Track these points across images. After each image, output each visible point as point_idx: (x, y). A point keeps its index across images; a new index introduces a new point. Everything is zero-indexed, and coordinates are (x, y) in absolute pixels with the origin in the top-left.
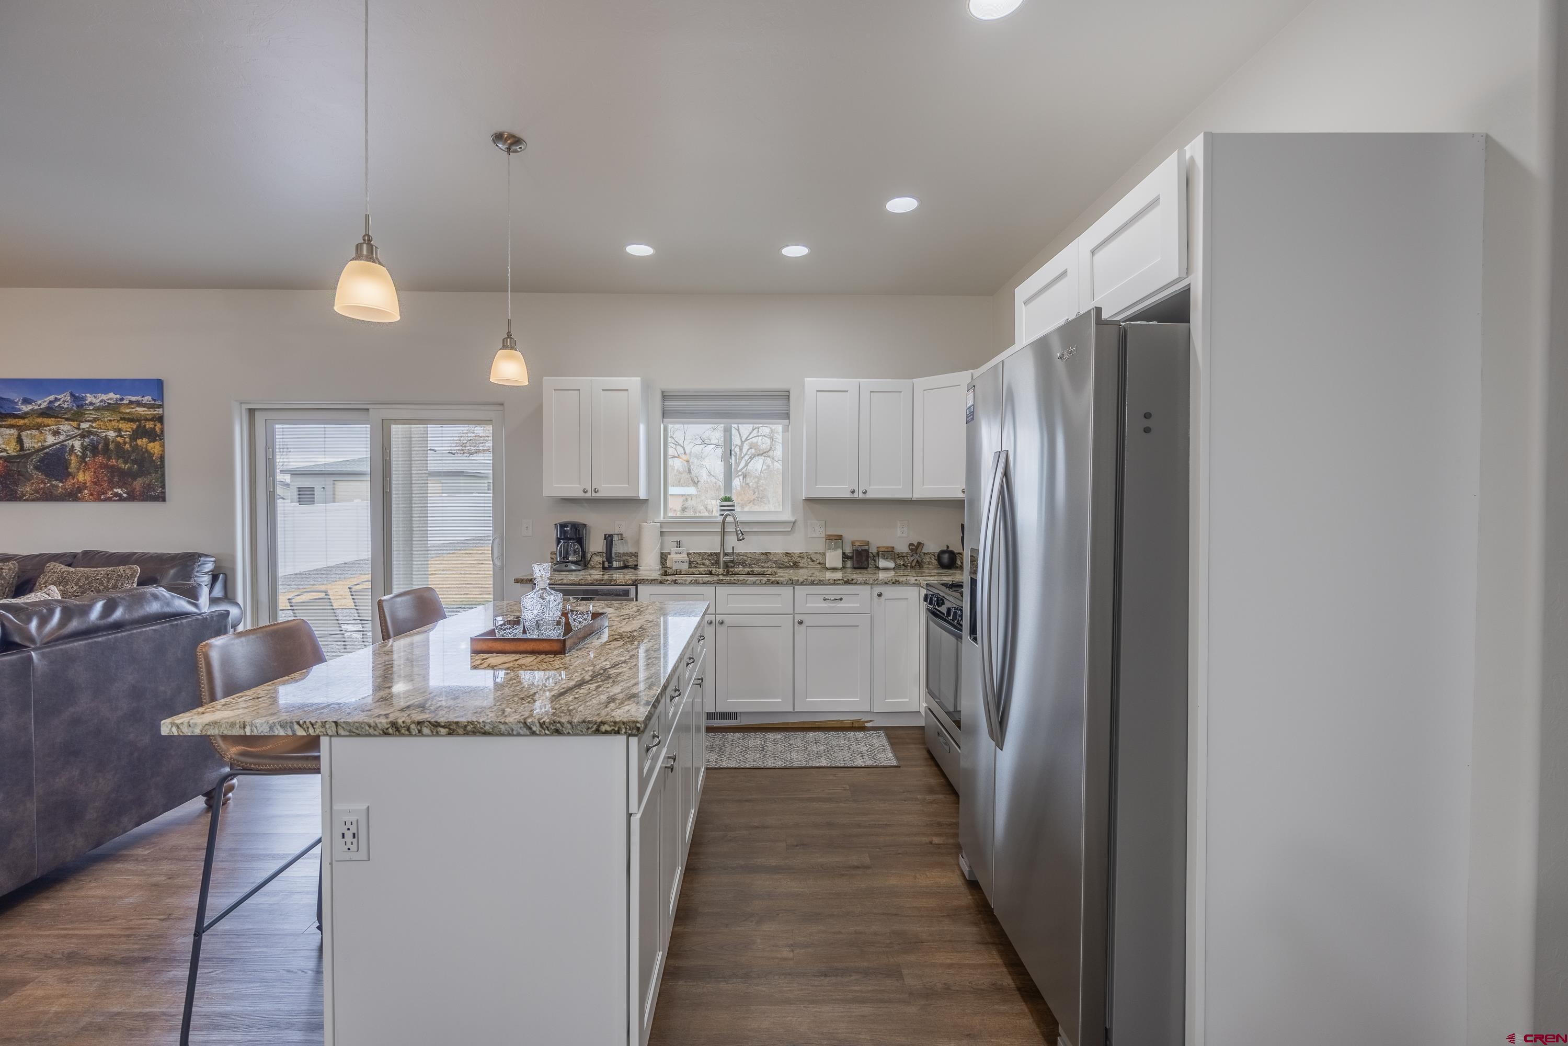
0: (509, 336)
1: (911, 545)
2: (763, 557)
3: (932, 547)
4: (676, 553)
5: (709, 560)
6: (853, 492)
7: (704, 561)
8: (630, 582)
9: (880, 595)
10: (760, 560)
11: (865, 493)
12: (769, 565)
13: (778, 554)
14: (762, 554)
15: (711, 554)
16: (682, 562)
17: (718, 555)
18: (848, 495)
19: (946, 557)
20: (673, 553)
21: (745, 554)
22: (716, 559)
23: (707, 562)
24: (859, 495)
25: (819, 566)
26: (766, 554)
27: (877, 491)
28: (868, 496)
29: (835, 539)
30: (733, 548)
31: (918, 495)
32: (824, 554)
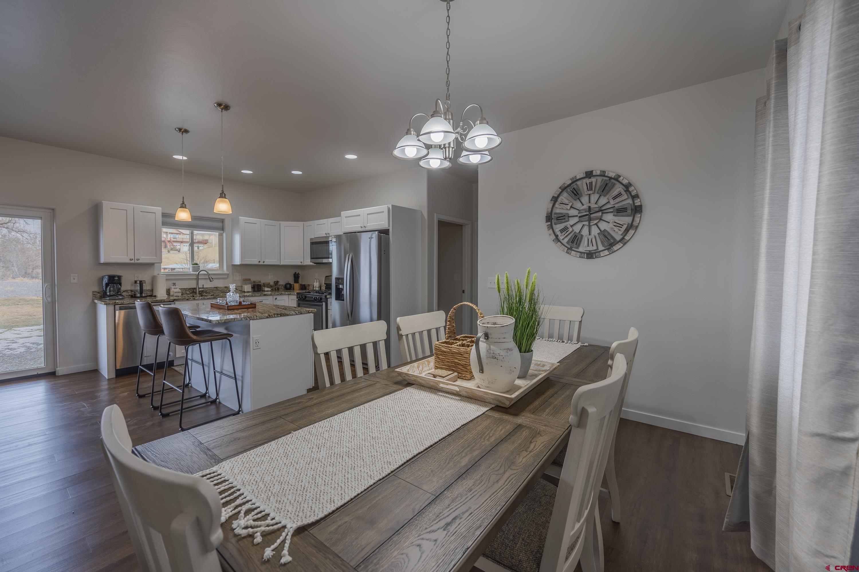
0: (183, 203)
1: (275, 282)
2: (215, 289)
3: (282, 283)
4: (174, 289)
5: (189, 291)
6: (259, 262)
7: (186, 292)
8: (172, 300)
9: (276, 299)
10: (214, 290)
11: (264, 262)
12: (218, 292)
13: (222, 287)
14: (215, 287)
15: (190, 289)
16: (178, 292)
17: (195, 288)
18: (257, 263)
19: (288, 286)
20: (173, 288)
21: (207, 288)
22: (192, 291)
23: (188, 292)
24: (261, 263)
25: (239, 291)
26: (216, 287)
27: (268, 262)
28: (265, 263)
29: (246, 281)
30: (203, 285)
31: (282, 263)
32: (242, 287)
